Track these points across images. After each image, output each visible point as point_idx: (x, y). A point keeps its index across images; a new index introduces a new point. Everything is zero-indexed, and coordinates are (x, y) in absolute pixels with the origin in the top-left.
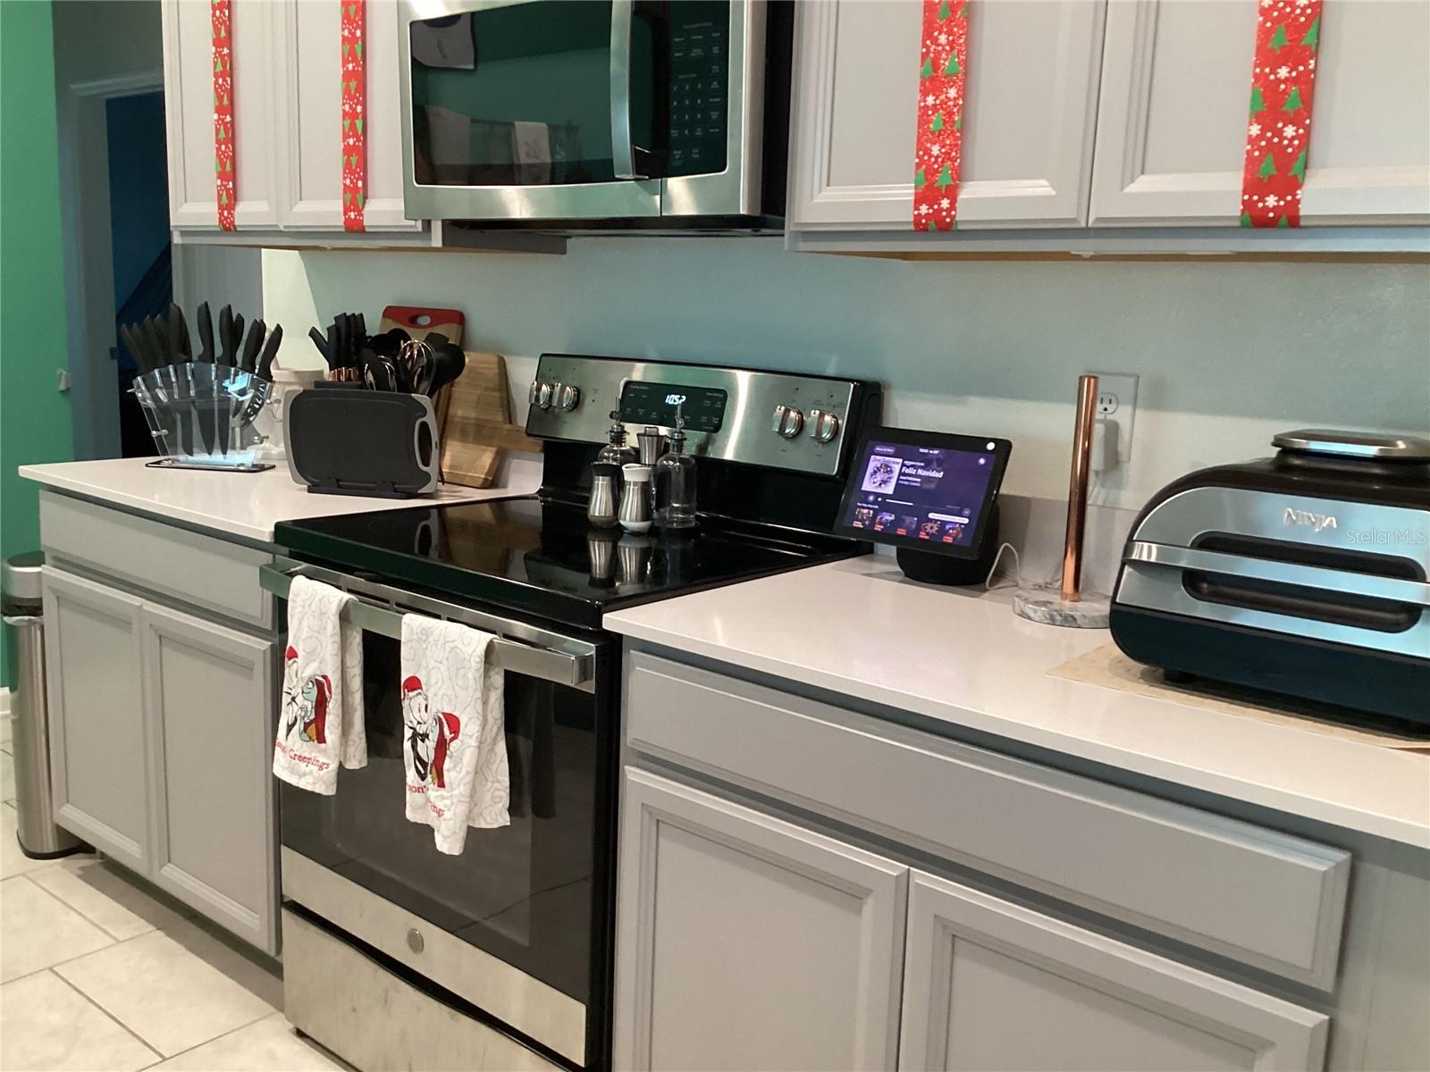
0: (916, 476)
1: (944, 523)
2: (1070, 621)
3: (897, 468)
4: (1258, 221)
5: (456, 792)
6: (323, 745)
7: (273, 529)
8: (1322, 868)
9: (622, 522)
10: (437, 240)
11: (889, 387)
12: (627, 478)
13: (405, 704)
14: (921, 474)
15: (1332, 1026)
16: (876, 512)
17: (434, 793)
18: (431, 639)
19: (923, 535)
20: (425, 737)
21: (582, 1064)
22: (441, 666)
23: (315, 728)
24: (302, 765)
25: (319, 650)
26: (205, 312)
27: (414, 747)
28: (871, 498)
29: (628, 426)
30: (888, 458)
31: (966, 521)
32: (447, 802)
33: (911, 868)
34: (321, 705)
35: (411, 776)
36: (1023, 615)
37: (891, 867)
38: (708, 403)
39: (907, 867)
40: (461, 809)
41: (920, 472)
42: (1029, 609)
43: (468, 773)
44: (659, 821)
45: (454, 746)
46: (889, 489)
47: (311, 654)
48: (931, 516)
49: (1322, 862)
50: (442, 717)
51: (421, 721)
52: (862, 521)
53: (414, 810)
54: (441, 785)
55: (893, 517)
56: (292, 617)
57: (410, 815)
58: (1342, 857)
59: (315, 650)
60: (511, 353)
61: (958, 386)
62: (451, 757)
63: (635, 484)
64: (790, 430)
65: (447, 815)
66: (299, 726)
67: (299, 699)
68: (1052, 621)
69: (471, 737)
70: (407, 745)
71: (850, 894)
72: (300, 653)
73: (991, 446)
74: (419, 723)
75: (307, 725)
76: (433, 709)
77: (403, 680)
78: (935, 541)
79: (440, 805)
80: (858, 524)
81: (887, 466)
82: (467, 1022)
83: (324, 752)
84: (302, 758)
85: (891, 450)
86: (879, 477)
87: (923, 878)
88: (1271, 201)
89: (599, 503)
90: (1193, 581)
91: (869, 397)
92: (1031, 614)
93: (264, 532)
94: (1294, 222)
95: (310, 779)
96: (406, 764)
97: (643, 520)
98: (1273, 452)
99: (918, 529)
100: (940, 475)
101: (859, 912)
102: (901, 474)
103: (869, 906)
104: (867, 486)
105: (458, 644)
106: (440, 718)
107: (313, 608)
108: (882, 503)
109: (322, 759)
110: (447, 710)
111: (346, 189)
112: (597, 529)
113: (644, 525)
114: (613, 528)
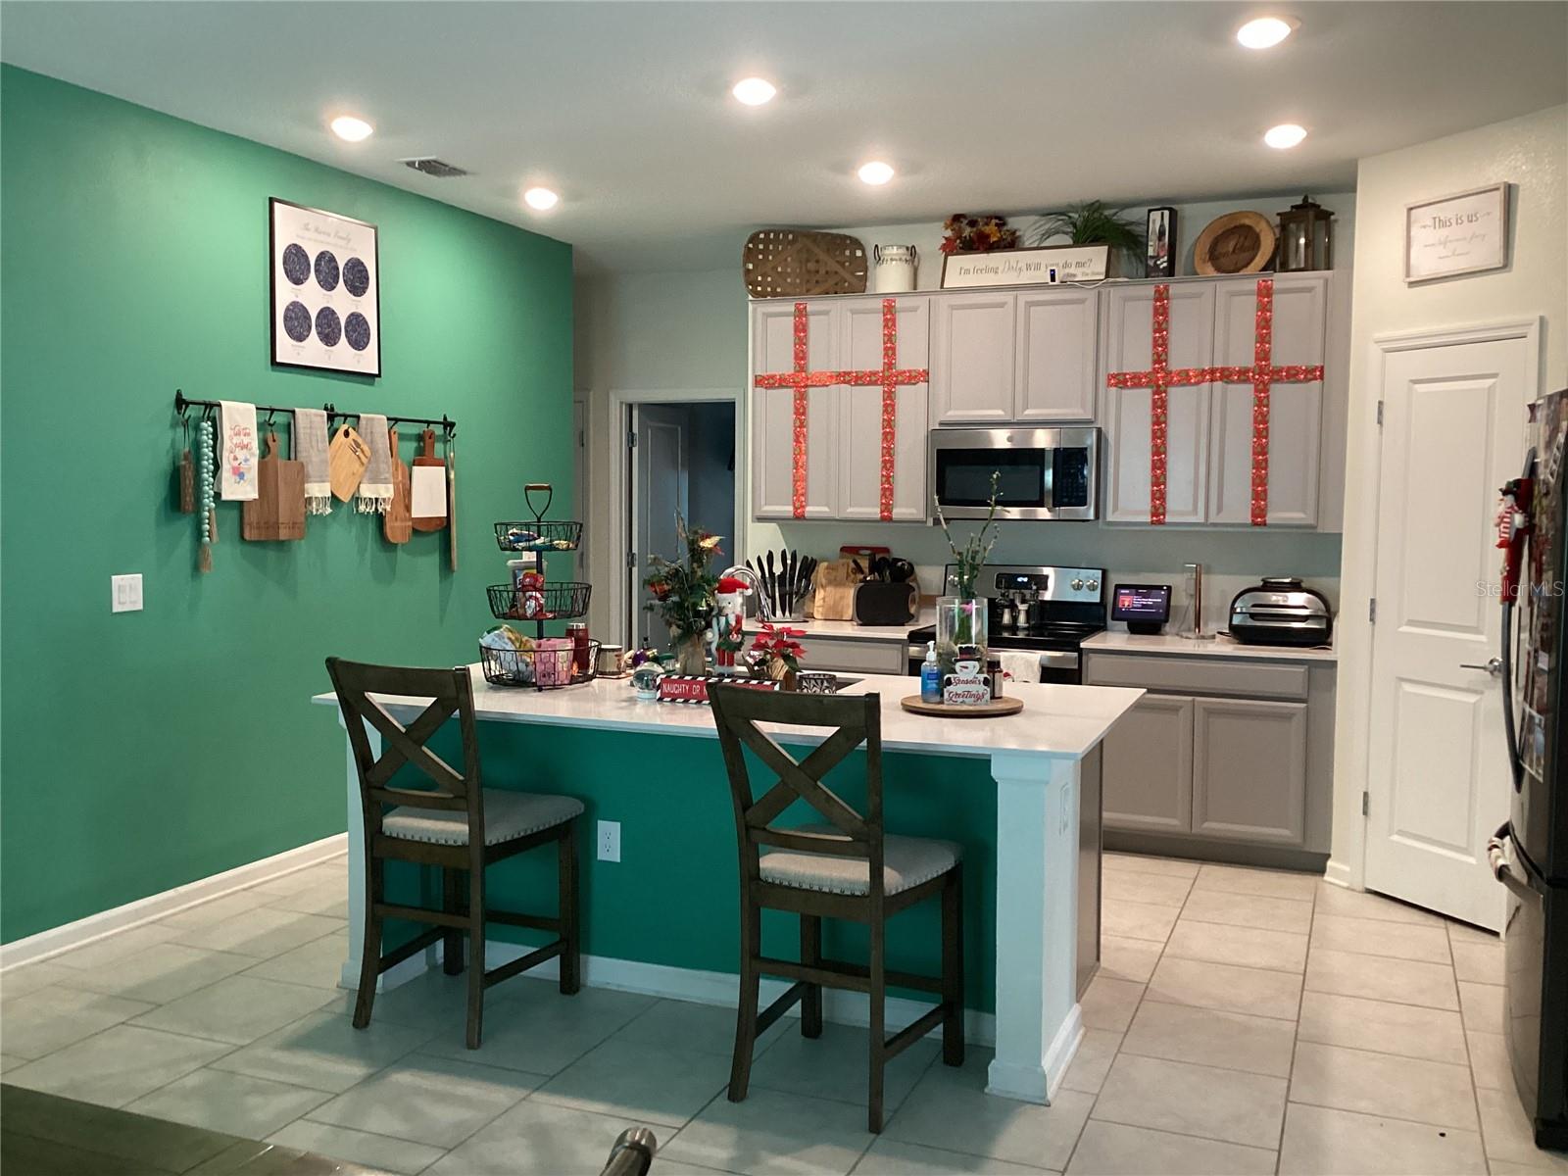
4: (1255, 524)
8: (1302, 670)
10: (930, 523)
12: (1020, 608)
15: (1308, 706)
22: (1021, 667)
33: (1195, 697)
37: (1190, 698)
38: (1038, 580)
39: (1193, 697)
49: (1301, 669)
58: (1306, 667)
63: (1024, 610)
71: (1174, 709)
73: (1166, 588)
87: (1199, 699)
88: (1259, 520)
89: (1007, 619)
90: (1253, 616)
94: (1265, 525)
98: (1261, 583)
101: (1178, 714)
103: (1181, 712)
105: (1028, 658)
111: (882, 504)
112: (1007, 628)
113: (1027, 625)
114: (1013, 627)
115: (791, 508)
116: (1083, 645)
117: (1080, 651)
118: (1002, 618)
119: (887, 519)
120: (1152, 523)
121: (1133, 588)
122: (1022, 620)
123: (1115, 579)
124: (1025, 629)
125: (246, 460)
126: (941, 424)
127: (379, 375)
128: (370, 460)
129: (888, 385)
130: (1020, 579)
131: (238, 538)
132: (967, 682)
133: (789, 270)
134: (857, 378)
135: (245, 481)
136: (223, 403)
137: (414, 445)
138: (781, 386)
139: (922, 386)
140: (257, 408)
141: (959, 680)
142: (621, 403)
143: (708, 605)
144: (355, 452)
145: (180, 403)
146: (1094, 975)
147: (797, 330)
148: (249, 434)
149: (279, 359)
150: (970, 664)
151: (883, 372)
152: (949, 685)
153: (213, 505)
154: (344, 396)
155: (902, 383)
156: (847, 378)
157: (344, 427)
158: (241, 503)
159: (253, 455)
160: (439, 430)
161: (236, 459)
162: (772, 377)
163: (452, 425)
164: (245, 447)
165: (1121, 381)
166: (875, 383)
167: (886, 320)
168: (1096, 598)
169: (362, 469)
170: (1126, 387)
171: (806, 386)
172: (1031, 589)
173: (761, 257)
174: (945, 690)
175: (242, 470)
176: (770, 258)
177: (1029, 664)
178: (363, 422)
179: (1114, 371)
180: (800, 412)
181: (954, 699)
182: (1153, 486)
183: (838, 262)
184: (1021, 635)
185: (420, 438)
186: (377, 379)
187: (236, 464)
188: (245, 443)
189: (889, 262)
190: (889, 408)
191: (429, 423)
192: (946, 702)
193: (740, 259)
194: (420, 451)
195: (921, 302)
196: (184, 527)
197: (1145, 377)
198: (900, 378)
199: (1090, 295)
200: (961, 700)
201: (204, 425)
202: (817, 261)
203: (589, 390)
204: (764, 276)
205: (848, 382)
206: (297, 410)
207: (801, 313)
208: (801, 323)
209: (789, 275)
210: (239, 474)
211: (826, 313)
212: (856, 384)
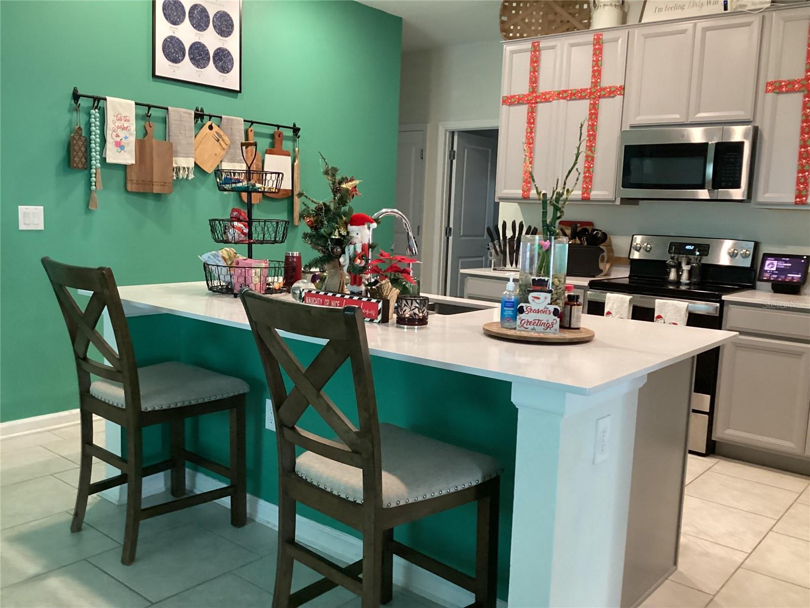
1: (793, 277)
7: (589, 282)
9: (682, 281)
10: (618, 202)
12: (683, 268)
14: (782, 265)
16: (771, 275)
18: (666, 305)
19: (787, 280)
21: (708, 412)
22: (670, 311)
25: (620, 311)
31: (800, 276)
38: (702, 248)
44: (737, 346)
46: (774, 269)
47: (617, 312)
48: (789, 275)
52: (767, 277)
55: (776, 276)
56: (607, 304)
61: (785, 243)
63: (686, 270)
64: (734, 255)
73: (804, 257)
76: (667, 322)
77: (655, 316)
78: (792, 281)
85: (773, 259)
86: (770, 266)
89: (673, 276)
93: (585, 283)
97: (689, 280)
99: (785, 278)
100: (790, 265)
101: (801, 359)
102: (777, 265)
105: (677, 306)
106: (670, 324)
107: (616, 300)
108: (772, 273)
110: (673, 322)
111: (583, 188)
112: (672, 283)
113: (688, 282)
114: (678, 282)
115: (521, 192)
116: (724, 298)
117: (722, 303)
118: (669, 276)
119: (586, 199)
120: (796, 203)
121: (777, 257)
122: (684, 278)
123: (765, 249)
124: (686, 284)
125: (126, 138)
126: (632, 127)
127: (240, 91)
128: (229, 147)
129: (594, 99)
130: (687, 247)
131: (123, 190)
132: (538, 311)
133: (533, 21)
134: (573, 94)
135: (125, 151)
136: (108, 98)
137: (269, 140)
138: (519, 104)
139: (619, 98)
140: (136, 104)
141: (531, 309)
142: (446, 130)
143: (340, 235)
144: (218, 141)
145: (76, 96)
146: (666, 579)
147: (532, 62)
148: (129, 121)
149: (157, 74)
150: (542, 295)
151: (590, 89)
152: (522, 313)
153: (99, 165)
154: (210, 103)
155: (604, 97)
156: (565, 95)
157: (209, 123)
158: (125, 167)
159: (131, 134)
160: (289, 133)
161: (117, 136)
162: (513, 97)
163: (299, 129)
164: (124, 129)
165: (778, 88)
166: (582, 98)
167: (595, 50)
168: (747, 263)
169: (223, 153)
170: (781, 92)
171: (537, 103)
172: (695, 254)
173: (514, 12)
174: (518, 317)
175: (122, 144)
176: (521, 12)
177: (678, 310)
178: (224, 121)
179: (771, 79)
180: (531, 121)
181: (525, 325)
182: (798, 173)
183: (570, 14)
184: (683, 288)
185: (272, 136)
186: (239, 94)
187: (118, 139)
188: (125, 126)
189: (602, 7)
190: (594, 115)
191: (278, 127)
192: (517, 328)
193: (498, 12)
194: (273, 145)
195: (622, 34)
196: (79, 178)
197: (798, 83)
198: (603, 93)
199: (756, 20)
200: (532, 327)
201: (93, 111)
202: (556, 14)
203: (426, 122)
204: (515, 25)
205: (564, 98)
206: (169, 108)
207: (536, 49)
208: (535, 56)
209: (533, 24)
210: (119, 145)
211: (553, 48)
212: (571, 99)
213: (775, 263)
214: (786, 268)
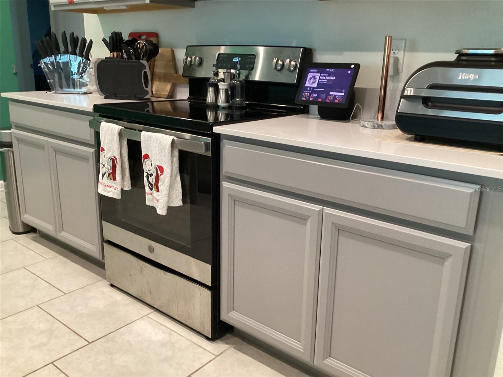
0: (325, 79)
1: (335, 96)
2: (380, 127)
3: (318, 77)
5: (163, 193)
6: (115, 181)
7: (93, 107)
9: (219, 104)
11: (315, 50)
12: (220, 87)
13: (144, 164)
14: (326, 78)
15: (472, 247)
16: (310, 94)
17: (155, 194)
18: (152, 140)
19: (327, 101)
20: (151, 175)
21: (210, 285)
22: (156, 149)
23: (112, 175)
24: (109, 188)
25: (112, 147)
26: (64, 34)
27: (148, 179)
28: (309, 89)
29: (220, 70)
30: (314, 74)
31: (343, 94)
32: (160, 197)
33: (324, 207)
34: (114, 167)
35: (147, 189)
36: (364, 126)
37: (317, 208)
38: (249, 60)
39: (322, 207)
40: (165, 199)
41: (327, 78)
42: (366, 124)
43: (167, 186)
44: (236, 200)
45: (162, 177)
46: (315, 85)
47: (109, 149)
48: (331, 93)
50: (157, 167)
51: (149, 169)
52: (305, 97)
53: (149, 201)
54: (158, 191)
55: (317, 95)
56: (102, 137)
57: (148, 203)
58: (478, 187)
59: (110, 148)
60: (175, 48)
61: (340, 48)
62: (161, 181)
63: (223, 89)
64: (279, 68)
65: (161, 201)
66: (107, 175)
67: (106, 165)
68: (374, 128)
69: (168, 173)
70: (145, 179)
71: (301, 218)
72: (105, 149)
73: (353, 66)
74: (149, 170)
75: (109, 175)
76: (154, 165)
77: (143, 155)
78: (332, 103)
79: (158, 198)
80: (304, 99)
81: (314, 77)
82: (169, 275)
83: (116, 184)
84: (108, 186)
85: (316, 71)
86: (311, 81)
87: (327, 210)
89: (210, 98)
90: (426, 101)
91: (308, 53)
92: (366, 125)
93: (90, 108)
95: (111, 193)
96: (145, 186)
97: (226, 103)
99: (326, 99)
100: (334, 78)
101: (305, 224)
102: (320, 79)
103: (309, 222)
104: (308, 84)
105: (162, 140)
106: (156, 168)
107: (109, 132)
108: (313, 90)
109: (115, 186)
110: (159, 165)
112: (210, 107)
114: (216, 106)
116: (217, 129)
117: (217, 139)
118: (207, 97)
121: (323, 67)
122: (222, 101)
124: (224, 108)
130: (235, 59)
168: (293, 79)
213: (318, 76)
214: (329, 83)
